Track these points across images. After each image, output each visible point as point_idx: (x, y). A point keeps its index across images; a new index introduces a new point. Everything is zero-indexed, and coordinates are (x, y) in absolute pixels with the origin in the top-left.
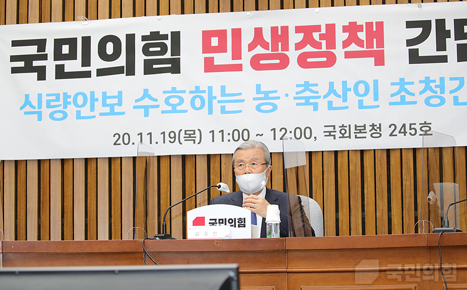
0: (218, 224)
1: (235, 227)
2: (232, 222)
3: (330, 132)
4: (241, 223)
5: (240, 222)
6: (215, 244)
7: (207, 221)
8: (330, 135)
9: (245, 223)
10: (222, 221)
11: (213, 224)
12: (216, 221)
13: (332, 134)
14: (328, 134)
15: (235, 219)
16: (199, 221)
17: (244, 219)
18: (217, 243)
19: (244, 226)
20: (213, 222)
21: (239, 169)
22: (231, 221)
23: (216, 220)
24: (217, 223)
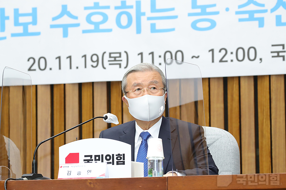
0: (94, 161)
1: (113, 164)
2: (110, 159)
3: (278, 52)
4: (120, 160)
5: (119, 158)
6: (88, 184)
7: (82, 158)
8: (278, 56)
9: (124, 159)
10: (98, 158)
11: (88, 161)
12: (91, 158)
13: (281, 54)
14: (276, 54)
15: (113, 155)
16: (73, 158)
17: (124, 155)
18: (90, 183)
19: (124, 163)
20: (89, 159)
21: (135, 94)
22: (108, 158)
23: (91, 156)
24: (92, 160)
